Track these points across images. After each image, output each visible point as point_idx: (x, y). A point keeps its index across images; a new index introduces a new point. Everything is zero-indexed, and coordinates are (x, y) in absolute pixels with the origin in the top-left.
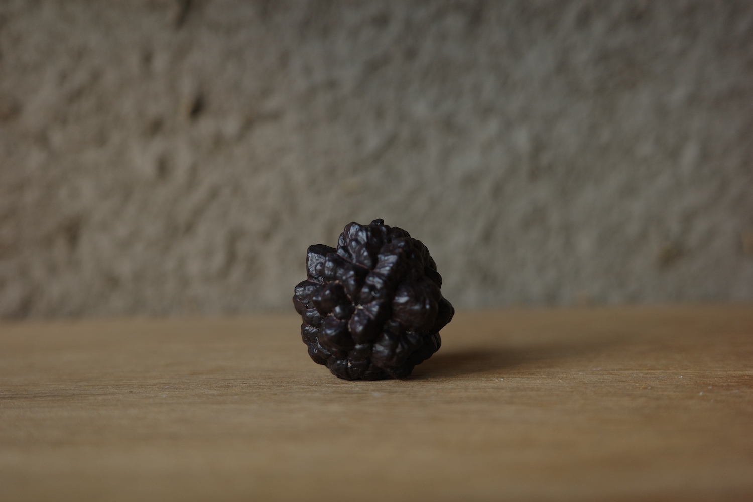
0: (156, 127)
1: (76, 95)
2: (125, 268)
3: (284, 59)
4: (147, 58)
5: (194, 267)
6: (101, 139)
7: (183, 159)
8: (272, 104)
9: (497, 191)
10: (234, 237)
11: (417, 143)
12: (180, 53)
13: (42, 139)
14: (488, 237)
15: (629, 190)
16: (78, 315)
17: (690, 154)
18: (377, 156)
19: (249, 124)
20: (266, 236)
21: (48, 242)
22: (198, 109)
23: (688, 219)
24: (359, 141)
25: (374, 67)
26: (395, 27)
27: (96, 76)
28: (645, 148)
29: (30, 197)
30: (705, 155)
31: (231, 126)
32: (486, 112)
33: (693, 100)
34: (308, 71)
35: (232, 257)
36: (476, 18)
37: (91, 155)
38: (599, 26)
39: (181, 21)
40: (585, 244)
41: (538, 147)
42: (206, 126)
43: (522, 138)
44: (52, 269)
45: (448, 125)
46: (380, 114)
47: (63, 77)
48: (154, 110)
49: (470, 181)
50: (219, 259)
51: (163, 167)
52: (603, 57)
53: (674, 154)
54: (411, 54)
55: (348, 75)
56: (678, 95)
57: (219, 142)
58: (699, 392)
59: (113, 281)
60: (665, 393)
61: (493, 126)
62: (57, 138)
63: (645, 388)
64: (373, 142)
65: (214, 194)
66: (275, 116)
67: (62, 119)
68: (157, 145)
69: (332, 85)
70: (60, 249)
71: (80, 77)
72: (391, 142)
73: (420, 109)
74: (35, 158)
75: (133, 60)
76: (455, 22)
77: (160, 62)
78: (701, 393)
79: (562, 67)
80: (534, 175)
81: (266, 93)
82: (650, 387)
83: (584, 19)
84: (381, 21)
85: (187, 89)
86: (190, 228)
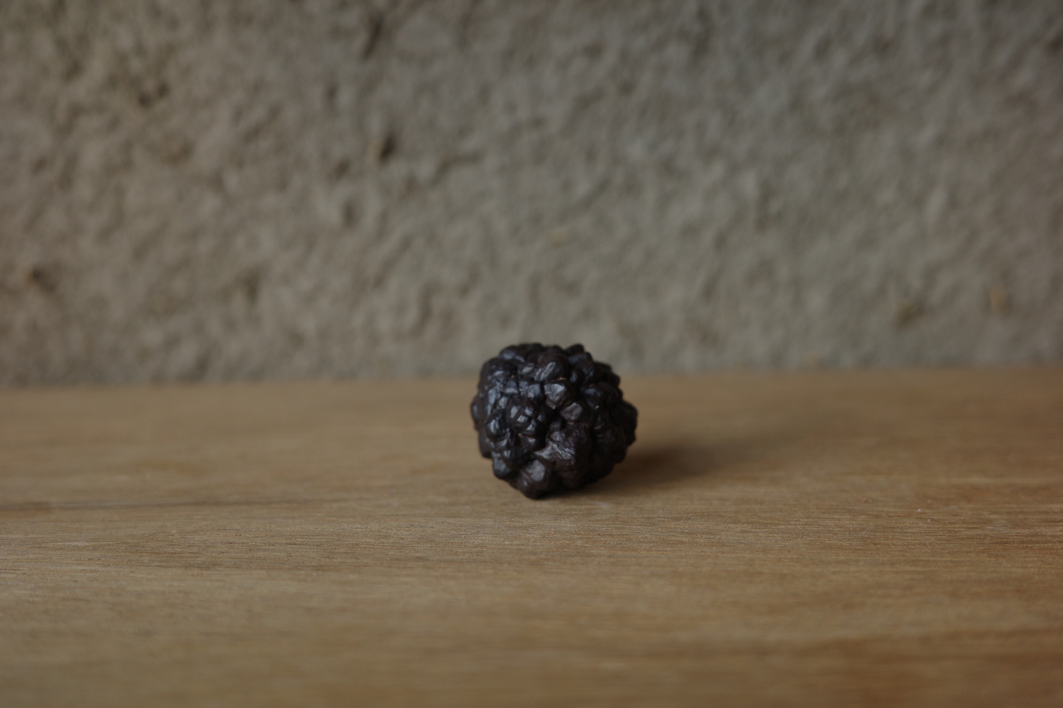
0: (342, 169)
1: (253, 134)
2: (308, 325)
3: (484, 94)
4: (331, 93)
5: (385, 324)
6: (282, 185)
7: (372, 206)
8: (471, 144)
9: (721, 242)
10: (429, 292)
11: (632, 188)
12: (368, 87)
13: (216, 182)
14: (709, 292)
15: (867, 242)
16: (257, 376)
17: (936, 201)
18: (587, 203)
19: (444, 167)
20: (464, 291)
21: (225, 296)
22: (388, 150)
23: (931, 274)
24: (567, 186)
25: (584, 103)
26: (610, 59)
27: (274, 112)
28: (887, 195)
29: (205, 246)
30: (953, 203)
31: (426, 169)
32: (710, 154)
33: (942, 141)
34: (511, 108)
35: (426, 313)
36: (701, 48)
37: (270, 201)
38: (839, 58)
39: (369, 51)
40: (816, 300)
41: (767, 193)
42: (398, 169)
43: (749, 184)
44: (230, 325)
45: (668, 167)
46: (591, 156)
47: (238, 115)
48: (339, 151)
49: (690, 231)
50: (412, 316)
51: (350, 214)
52: (843, 91)
53: (919, 202)
54: (627, 89)
55: (556, 113)
56: (927, 135)
57: (411, 185)
58: (917, 508)
59: (297, 339)
60: (885, 509)
61: (718, 169)
62: (232, 181)
63: (866, 502)
64: (583, 187)
65: (406, 244)
66: (474, 158)
67: (239, 162)
68: (344, 191)
69: (538, 123)
70: (239, 301)
71: (258, 114)
72: (603, 187)
73: (636, 150)
74: (209, 204)
75: (316, 95)
76: (677, 53)
77: (346, 97)
78: (919, 510)
79: (797, 104)
80: (762, 224)
81: (464, 132)
82: (870, 501)
83: (823, 50)
84: (594, 51)
85: (376, 127)
86: (380, 282)
